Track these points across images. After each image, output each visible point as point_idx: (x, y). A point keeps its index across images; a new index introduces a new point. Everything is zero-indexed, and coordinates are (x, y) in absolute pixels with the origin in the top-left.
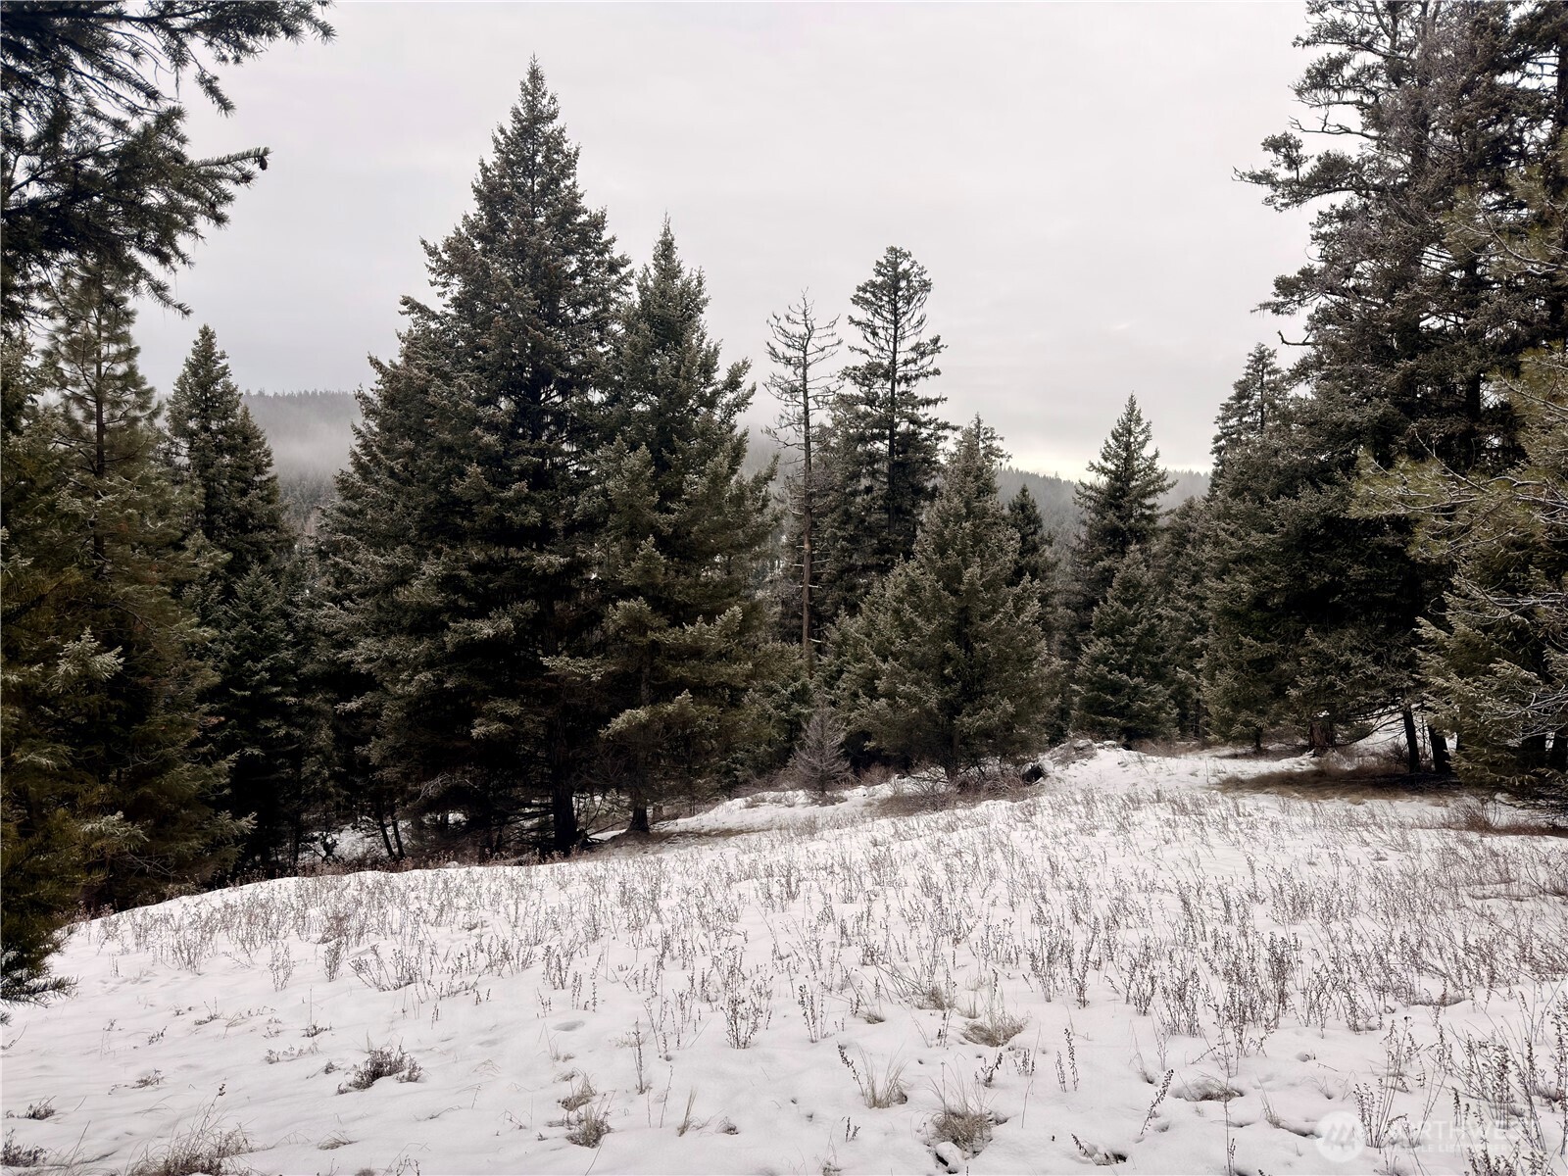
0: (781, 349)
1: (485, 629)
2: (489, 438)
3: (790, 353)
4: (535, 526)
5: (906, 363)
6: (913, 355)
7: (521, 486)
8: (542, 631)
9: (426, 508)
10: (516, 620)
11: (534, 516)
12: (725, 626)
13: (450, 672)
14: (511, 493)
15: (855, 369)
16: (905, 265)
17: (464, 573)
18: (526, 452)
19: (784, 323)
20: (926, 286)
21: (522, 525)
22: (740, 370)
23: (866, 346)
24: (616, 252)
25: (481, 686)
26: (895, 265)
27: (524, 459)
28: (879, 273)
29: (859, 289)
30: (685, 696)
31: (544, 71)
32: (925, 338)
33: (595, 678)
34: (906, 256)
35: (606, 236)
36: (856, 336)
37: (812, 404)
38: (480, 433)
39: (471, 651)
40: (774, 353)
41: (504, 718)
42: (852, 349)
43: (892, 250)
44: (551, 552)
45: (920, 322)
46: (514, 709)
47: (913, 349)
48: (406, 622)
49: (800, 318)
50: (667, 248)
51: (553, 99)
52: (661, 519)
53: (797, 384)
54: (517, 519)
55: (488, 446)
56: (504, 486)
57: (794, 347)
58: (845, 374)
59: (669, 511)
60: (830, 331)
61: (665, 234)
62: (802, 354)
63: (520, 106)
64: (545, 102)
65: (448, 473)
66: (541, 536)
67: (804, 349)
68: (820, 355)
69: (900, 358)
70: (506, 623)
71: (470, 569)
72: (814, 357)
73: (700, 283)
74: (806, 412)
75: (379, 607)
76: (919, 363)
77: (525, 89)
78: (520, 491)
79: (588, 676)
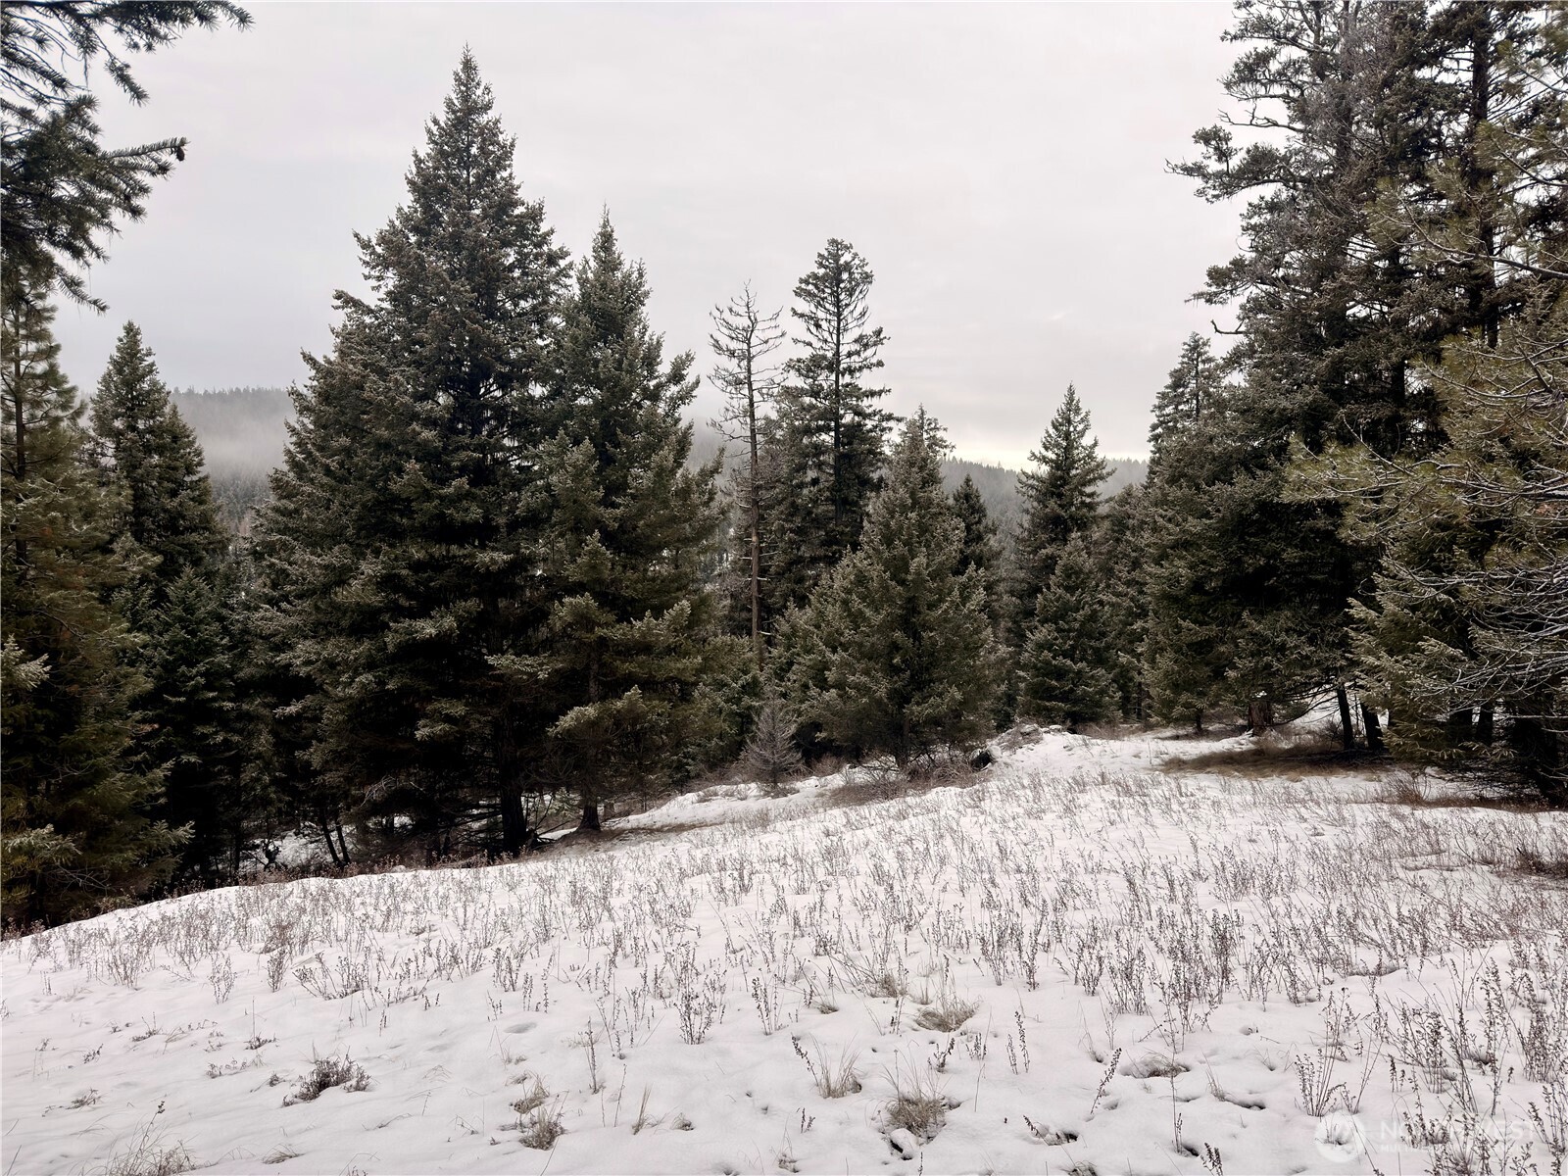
0: (724, 341)
1: (427, 629)
2: (427, 434)
3: (734, 345)
4: (476, 522)
5: (849, 355)
6: (856, 347)
7: (461, 483)
8: (486, 629)
9: (364, 506)
10: (459, 619)
11: (475, 513)
12: (674, 620)
13: (392, 674)
14: (452, 490)
15: (799, 361)
16: (846, 257)
17: (404, 572)
18: (466, 448)
19: (727, 315)
20: (867, 278)
21: (463, 522)
22: (683, 363)
23: (809, 338)
24: (555, 244)
25: (423, 686)
26: (836, 257)
27: (464, 455)
28: (821, 265)
29: (801, 281)
30: (634, 692)
31: (477, 61)
32: (868, 330)
33: (542, 676)
34: (848, 248)
35: (544, 227)
36: (799, 329)
37: (757, 396)
38: (418, 429)
39: (413, 651)
40: (717, 345)
41: (448, 719)
42: (796, 341)
43: (833, 242)
44: (494, 549)
45: (863, 314)
46: (459, 709)
47: (856, 341)
48: (345, 623)
49: (743, 310)
50: (606, 241)
51: (487, 89)
52: (607, 514)
53: (742, 377)
54: (458, 516)
55: (426, 442)
56: (444, 482)
57: (737, 339)
58: (789, 366)
59: (615, 506)
60: (773, 323)
61: (605, 226)
62: (745, 346)
63: (453, 96)
64: (479, 92)
65: (386, 470)
66: (483, 533)
67: (748, 341)
68: (764, 347)
69: (844, 350)
70: (449, 622)
71: (410, 567)
72: (758, 349)
73: (641, 275)
74: (751, 404)
75: (317, 608)
76: (863, 355)
77: (458, 79)
78: (461, 487)
79: (534, 674)
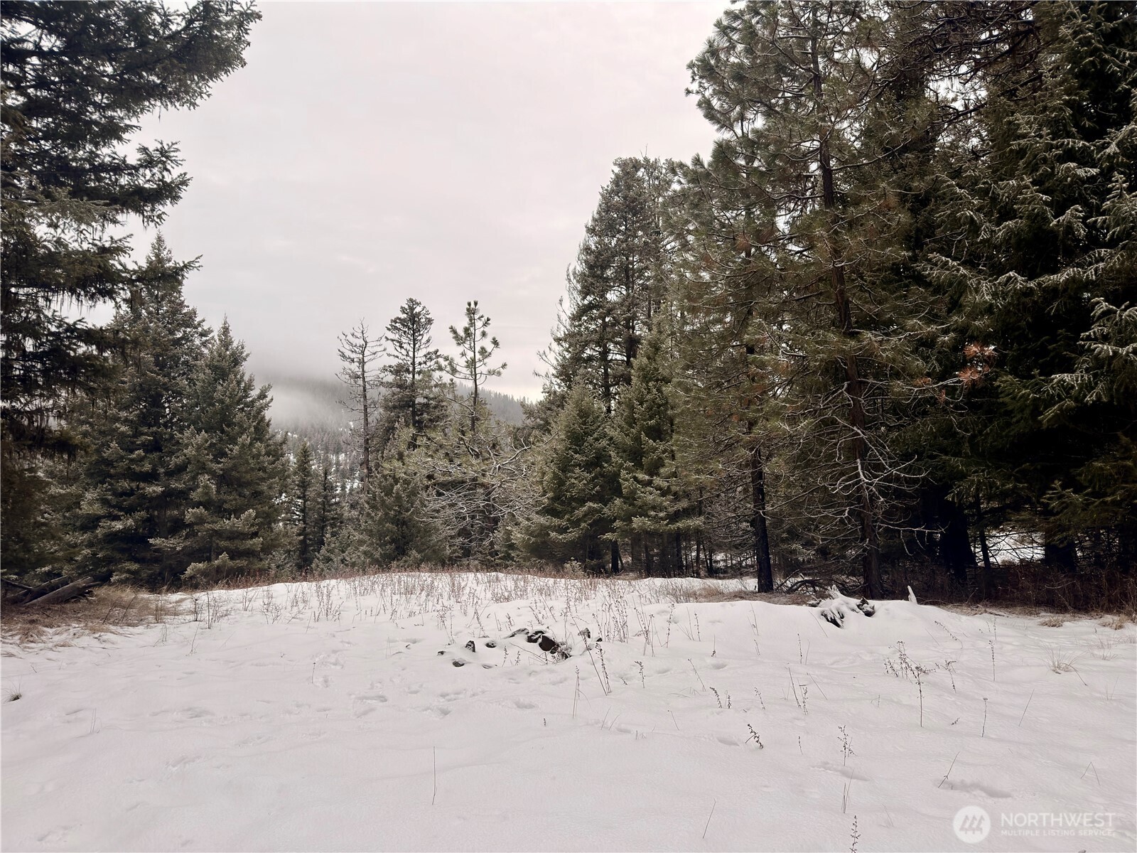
0: (348, 353)
1: (118, 526)
2: (123, 429)
3: (353, 356)
4: (147, 472)
5: (420, 364)
6: (424, 359)
7: (141, 452)
8: (152, 527)
9: (91, 463)
10: (136, 521)
11: (147, 467)
12: (246, 520)
13: (101, 549)
14: (134, 456)
15: (390, 366)
16: (418, 309)
17: (110, 497)
18: (146, 434)
19: (350, 338)
20: (430, 321)
21: (141, 472)
22: (266, 389)
23: (397, 354)
25: (118, 556)
26: (412, 309)
27: (143, 438)
28: (404, 312)
29: (392, 321)
30: (224, 556)
31: (164, 237)
32: (431, 349)
33: (178, 549)
34: (418, 304)
36: (391, 348)
37: (368, 386)
38: (118, 426)
39: (112, 537)
40: (343, 356)
41: (129, 571)
42: (389, 355)
43: (411, 300)
44: (157, 485)
45: (428, 341)
46: (135, 567)
47: (425, 356)
48: (78, 524)
49: (359, 335)
51: (170, 251)
52: (214, 466)
53: (359, 373)
54: (138, 469)
55: (123, 433)
56: (132, 452)
57: (355, 352)
58: (385, 369)
59: (219, 463)
60: (378, 343)
62: (361, 356)
63: (151, 255)
64: (165, 253)
65: (103, 445)
66: (151, 477)
67: (363, 352)
68: (372, 357)
69: (417, 361)
70: (130, 522)
71: (114, 494)
72: (369, 358)
74: (365, 390)
75: (65, 517)
76: (428, 364)
77: (154, 248)
78: (139, 455)
79: (175, 548)
